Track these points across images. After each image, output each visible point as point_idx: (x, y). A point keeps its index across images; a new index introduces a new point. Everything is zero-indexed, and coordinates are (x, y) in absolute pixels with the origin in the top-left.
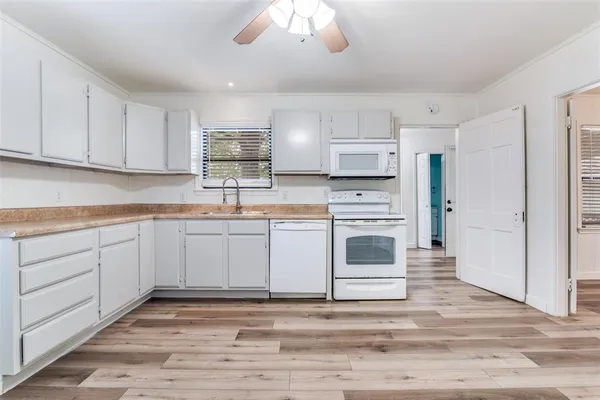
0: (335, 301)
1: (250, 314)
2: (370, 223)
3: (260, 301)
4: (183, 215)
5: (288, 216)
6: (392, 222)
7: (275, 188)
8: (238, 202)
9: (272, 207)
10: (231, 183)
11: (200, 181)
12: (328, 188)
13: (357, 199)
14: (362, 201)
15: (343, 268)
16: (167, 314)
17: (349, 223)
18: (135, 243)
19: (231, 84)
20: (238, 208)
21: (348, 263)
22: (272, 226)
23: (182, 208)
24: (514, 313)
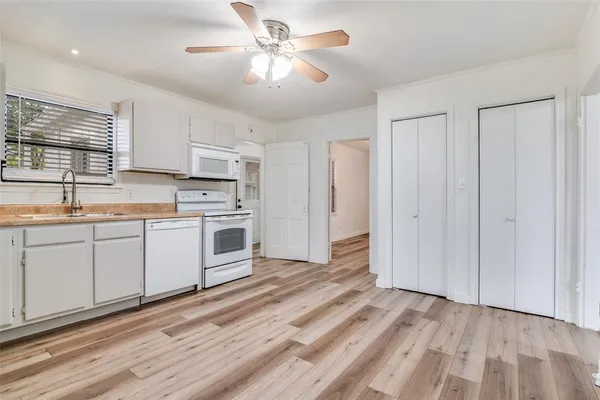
0: (204, 289)
2: (230, 218)
7: (118, 185)
8: (73, 202)
10: (69, 177)
13: (204, 198)
14: (208, 200)
15: (212, 259)
17: (217, 219)
21: (215, 254)
22: (148, 226)
24: (303, 269)
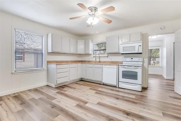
0: (119, 88)
1: (96, 86)
2: (129, 67)
3: (100, 84)
4: (89, 63)
5: (111, 64)
6: (136, 67)
7: (109, 57)
8: (100, 60)
9: (108, 62)
10: (98, 56)
11: (92, 56)
12: (123, 57)
13: (131, 60)
14: (132, 61)
15: (121, 79)
16: (81, 83)
17: (123, 67)
18: (77, 68)
19: (97, 32)
20: (100, 62)
21: (123, 78)
23: (89, 62)
